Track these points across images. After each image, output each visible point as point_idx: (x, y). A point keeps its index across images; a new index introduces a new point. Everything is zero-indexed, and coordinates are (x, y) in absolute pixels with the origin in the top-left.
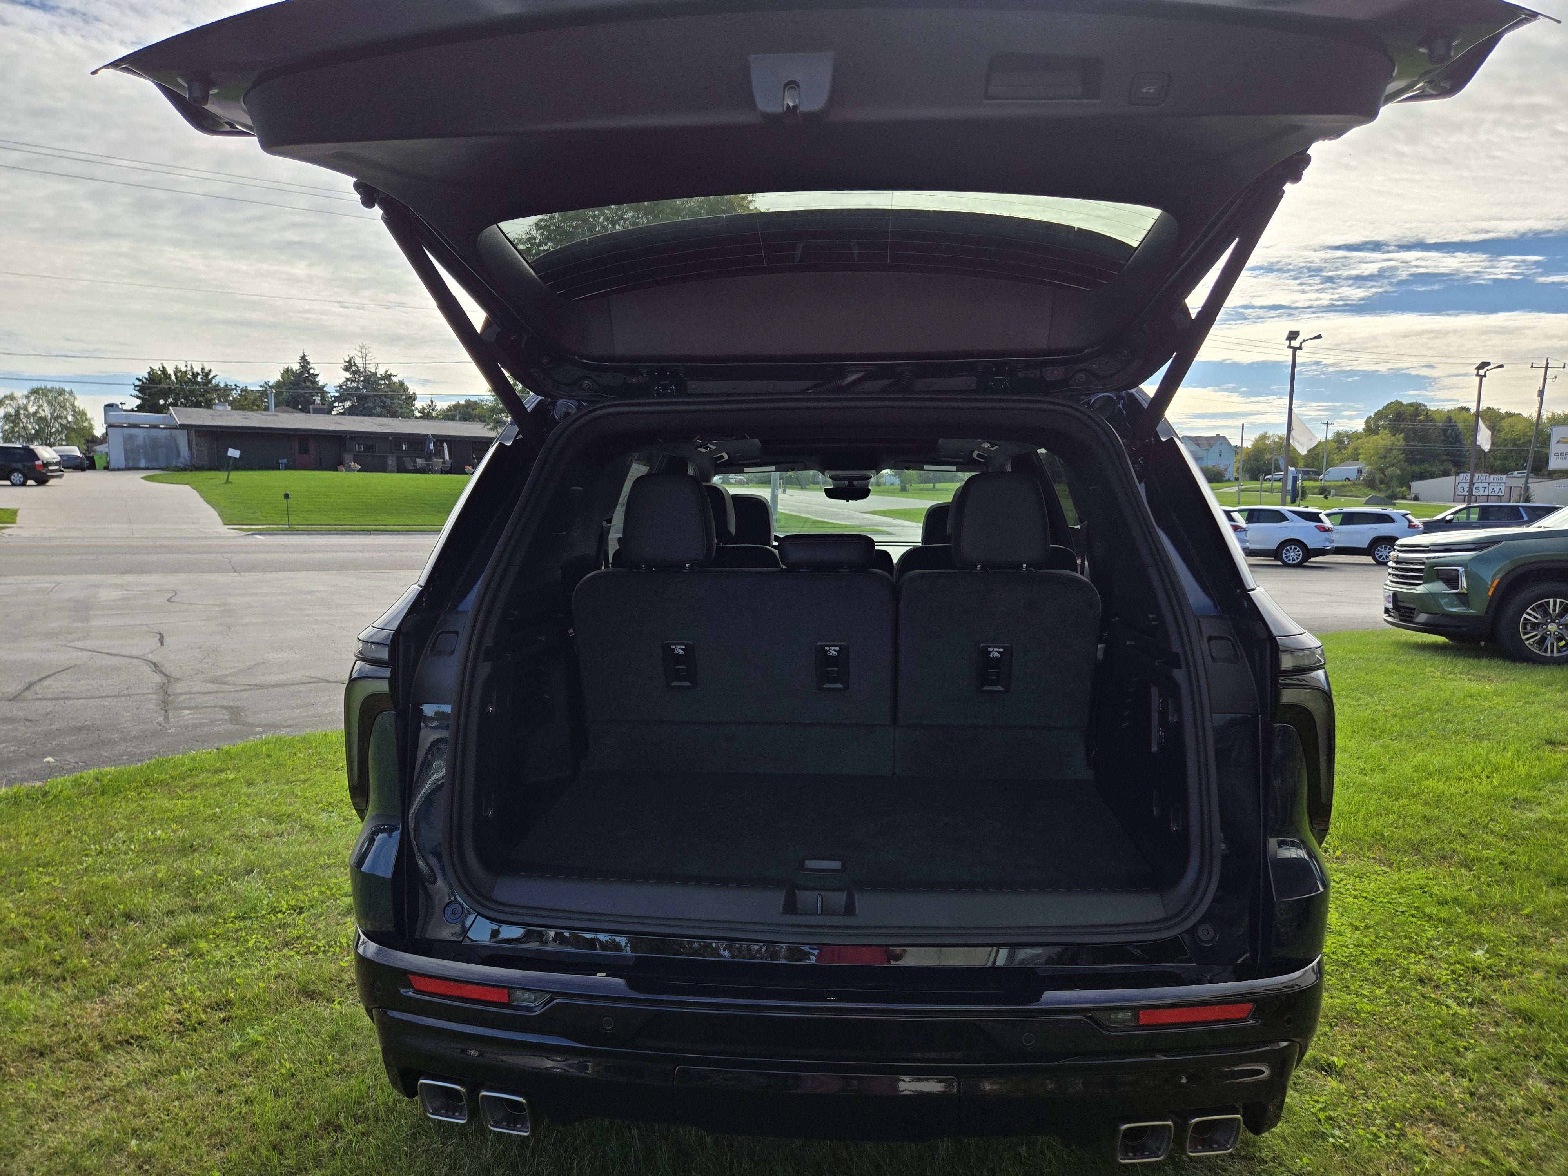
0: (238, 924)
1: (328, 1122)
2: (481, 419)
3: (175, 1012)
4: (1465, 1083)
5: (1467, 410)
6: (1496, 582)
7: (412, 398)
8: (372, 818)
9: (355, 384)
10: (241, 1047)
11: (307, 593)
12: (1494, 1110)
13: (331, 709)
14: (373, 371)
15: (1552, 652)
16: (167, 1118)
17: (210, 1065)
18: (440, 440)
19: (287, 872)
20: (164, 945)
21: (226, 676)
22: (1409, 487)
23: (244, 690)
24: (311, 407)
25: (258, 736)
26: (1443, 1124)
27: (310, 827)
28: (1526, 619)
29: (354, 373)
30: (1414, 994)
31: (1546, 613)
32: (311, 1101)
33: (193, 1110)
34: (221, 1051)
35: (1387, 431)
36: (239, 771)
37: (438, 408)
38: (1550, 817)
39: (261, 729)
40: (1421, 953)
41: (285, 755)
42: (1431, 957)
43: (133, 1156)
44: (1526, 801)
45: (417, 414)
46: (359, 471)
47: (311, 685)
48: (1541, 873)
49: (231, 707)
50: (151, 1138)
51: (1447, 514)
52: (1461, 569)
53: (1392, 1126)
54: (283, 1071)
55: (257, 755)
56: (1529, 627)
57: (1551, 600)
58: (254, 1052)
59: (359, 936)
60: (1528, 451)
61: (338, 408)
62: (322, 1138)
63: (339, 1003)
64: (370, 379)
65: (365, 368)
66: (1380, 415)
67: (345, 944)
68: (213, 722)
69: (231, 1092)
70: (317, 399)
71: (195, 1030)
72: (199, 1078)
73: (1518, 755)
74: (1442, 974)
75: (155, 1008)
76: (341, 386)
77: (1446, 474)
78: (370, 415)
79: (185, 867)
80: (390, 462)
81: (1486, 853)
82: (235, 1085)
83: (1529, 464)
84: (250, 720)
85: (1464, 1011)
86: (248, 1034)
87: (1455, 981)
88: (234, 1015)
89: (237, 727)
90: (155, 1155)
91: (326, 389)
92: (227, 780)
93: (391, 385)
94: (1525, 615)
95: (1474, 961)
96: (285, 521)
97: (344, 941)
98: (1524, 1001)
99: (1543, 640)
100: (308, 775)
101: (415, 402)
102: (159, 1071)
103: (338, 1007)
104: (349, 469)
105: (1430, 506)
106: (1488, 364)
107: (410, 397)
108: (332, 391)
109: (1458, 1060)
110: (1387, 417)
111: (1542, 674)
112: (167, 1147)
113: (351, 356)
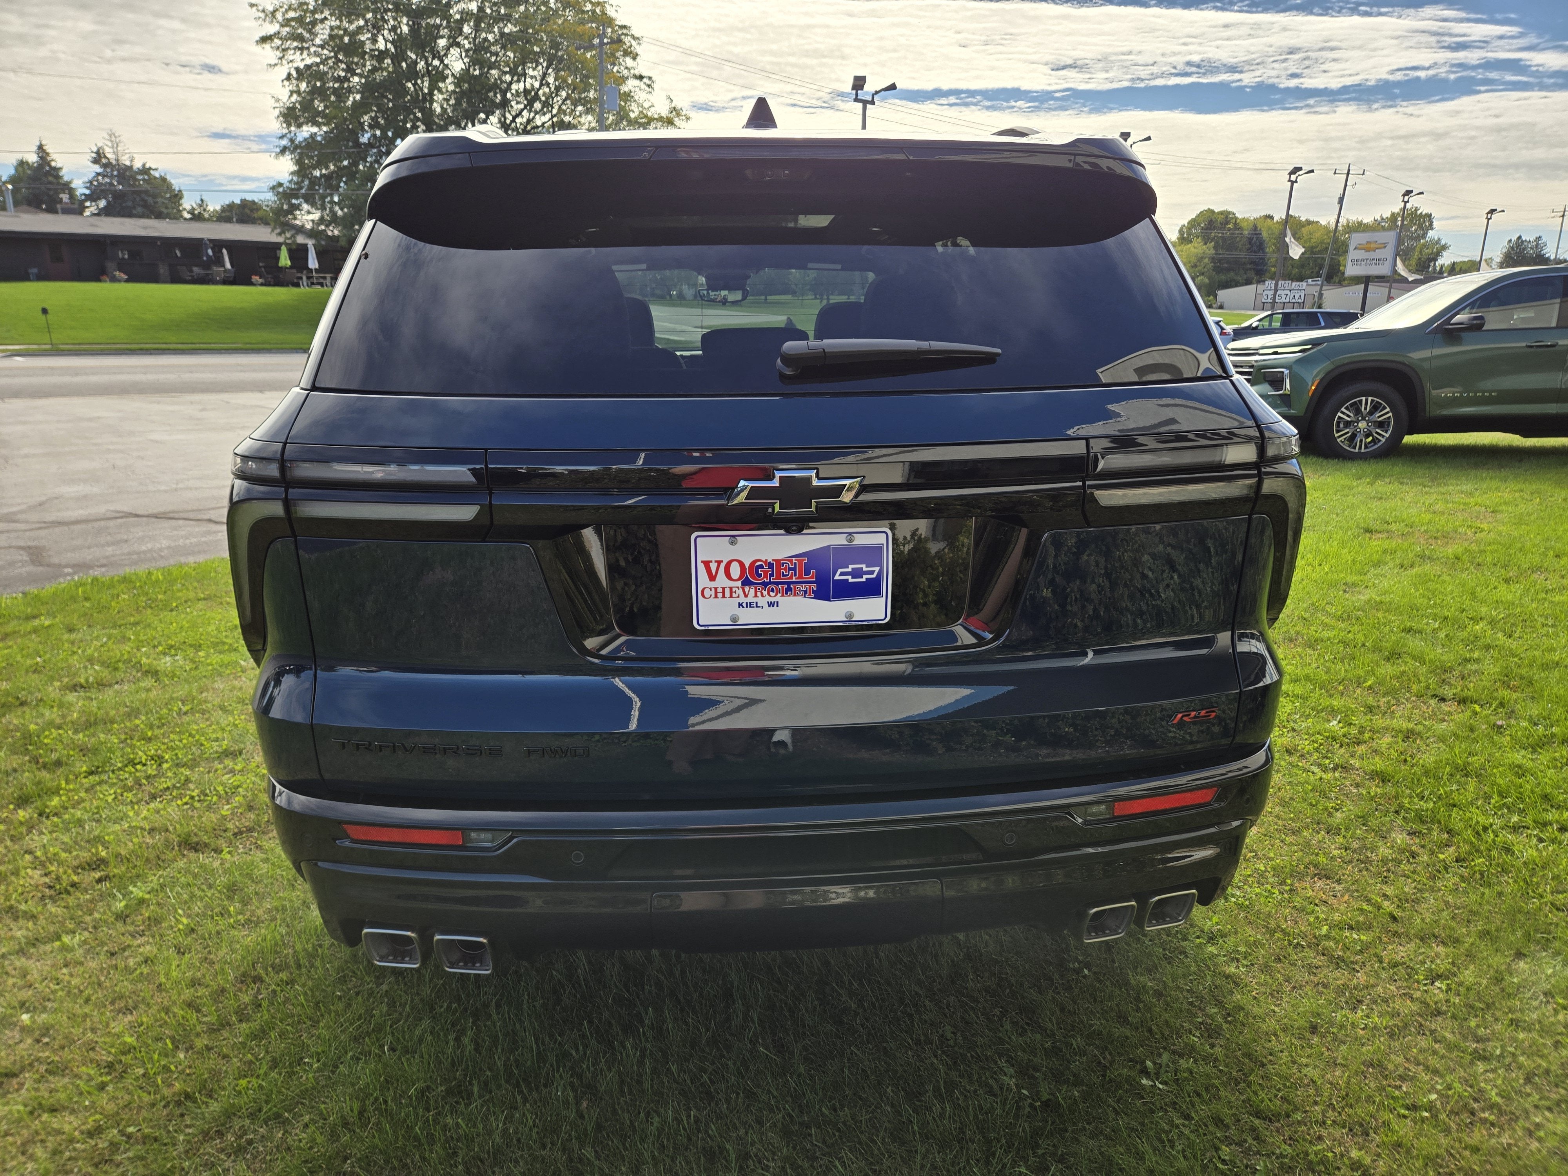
0: (93, 779)
1: (244, 975)
2: (265, 221)
3: (41, 876)
4: (1340, 839)
5: (1271, 217)
6: (1316, 383)
7: (177, 197)
8: (275, 658)
9: (107, 180)
10: (126, 906)
11: (90, 420)
12: (1367, 861)
13: (149, 546)
14: (128, 163)
15: (1360, 448)
16: (57, 987)
17: (95, 927)
18: (218, 245)
19: (137, 722)
20: (11, 807)
21: (15, 513)
22: (1216, 296)
23: (40, 528)
24: (59, 206)
25: (69, 578)
26: (1328, 878)
27: (154, 673)
28: (1340, 418)
29: (105, 166)
30: (1283, 763)
31: (1358, 412)
32: (221, 954)
33: (87, 976)
34: (105, 913)
35: (1199, 240)
36: (55, 617)
37: (211, 208)
38: (1378, 599)
39: (70, 570)
40: (1284, 727)
41: (105, 597)
42: (1293, 730)
43: (24, 1029)
44: (1354, 585)
45: (188, 216)
46: (127, 281)
47: (119, 521)
48: (1377, 649)
49: (29, 547)
50: (44, 1009)
51: (1253, 322)
52: (1286, 372)
53: (1283, 883)
54: (181, 927)
55: (73, 599)
56: (1342, 425)
57: (1364, 399)
58: (143, 911)
59: (274, 787)
60: (1323, 259)
61: (91, 208)
62: (240, 990)
63: (229, 852)
64: (125, 173)
65: (117, 160)
66: (1193, 223)
67: (222, 792)
68: (12, 564)
69: (126, 953)
70: (65, 197)
71: (68, 893)
72: (85, 942)
73: (1343, 544)
74: (1305, 745)
75: (16, 873)
76: (91, 182)
77: (1248, 282)
78: (130, 216)
79: (15, 722)
80: (162, 271)
81: (1326, 634)
82: (129, 946)
83: (1324, 272)
84: (55, 560)
85: (1328, 776)
86: (132, 892)
87: (1317, 750)
88: (111, 874)
89: (41, 568)
90: (52, 1026)
91: (73, 185)
92: (42, 626)
93: (151, 180)
94: (1339, 414)
95: (1330, 731)
96: (47, 340)
97: (220, 788)
98: (1378, 764)
99: (1353, 436)
100: (138, 618)
101: (183, 201)
102: (37, 939)
103: (228, 856)
104: (114, 279)
105: (1234, 315)
106: (1300, 169)
107: (176, 195)
108: (80, 188)
109: (1329, 820)
110: (1199, 224)
111: (1354, 468)
112: (65, 1018)
113: (99, 145)
